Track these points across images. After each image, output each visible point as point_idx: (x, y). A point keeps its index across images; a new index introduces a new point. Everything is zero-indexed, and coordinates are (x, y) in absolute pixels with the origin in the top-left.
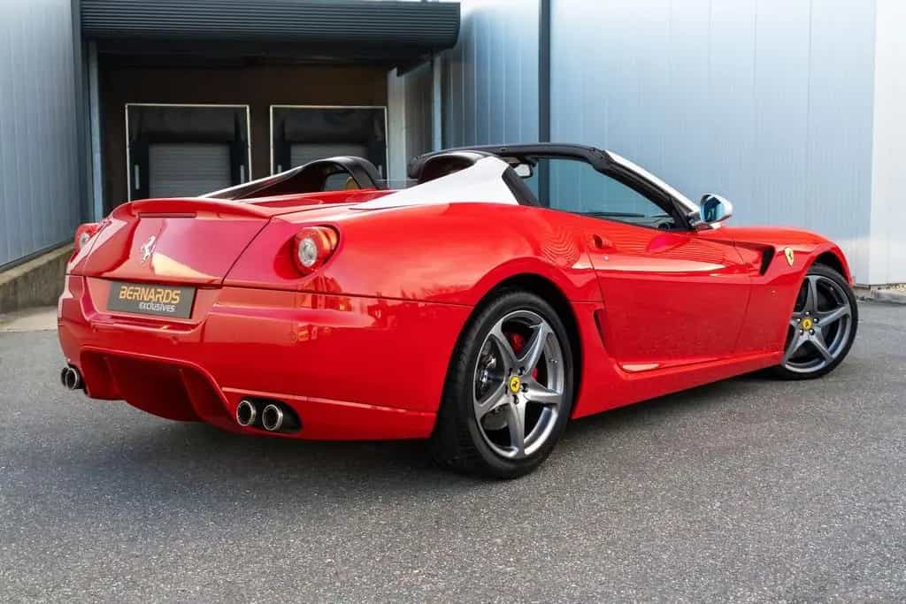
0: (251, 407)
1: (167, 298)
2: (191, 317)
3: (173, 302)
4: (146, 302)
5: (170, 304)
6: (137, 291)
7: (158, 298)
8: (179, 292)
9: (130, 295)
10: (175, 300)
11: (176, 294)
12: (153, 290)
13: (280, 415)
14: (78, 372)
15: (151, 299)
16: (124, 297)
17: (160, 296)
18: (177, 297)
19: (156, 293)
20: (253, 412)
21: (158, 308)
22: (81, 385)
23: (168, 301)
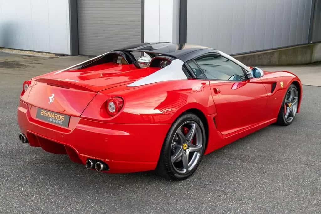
0: (91, 162)
1: (59, 118)
2: (68, 127)
3: (61, 120)
4: (51, 118)
5: (60, 120)
6: (48, 113)
7: (56, 118)
8: (63, 117)
9: (45, 114)
10: (62, 119)
11: (62, 117)
12: (53, 114)
13: (102, 166)
14: (26, 137)
15: (53, 118)
16: (43, 114)
17: (56, 117)
18: (63, 119)
19: (55, 115)
20: (92, 164)
21: (56, 121)
22: (27, 141)
23: (59, 119)
